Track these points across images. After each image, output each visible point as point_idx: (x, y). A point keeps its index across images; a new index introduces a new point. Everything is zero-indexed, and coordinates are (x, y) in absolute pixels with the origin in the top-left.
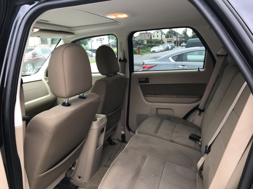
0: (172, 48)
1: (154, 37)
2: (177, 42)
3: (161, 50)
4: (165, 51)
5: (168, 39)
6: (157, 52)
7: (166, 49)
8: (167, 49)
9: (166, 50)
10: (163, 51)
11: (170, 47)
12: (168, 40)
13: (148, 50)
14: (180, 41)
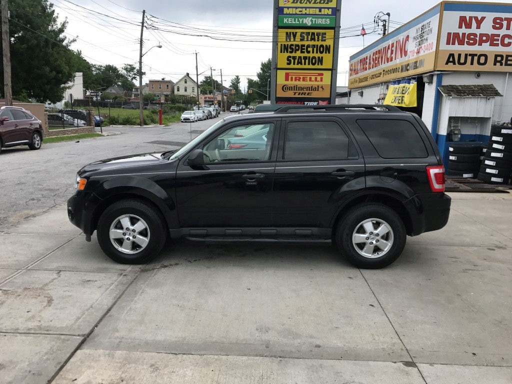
0: (216, 114)
1: (178, 90)
2: (223, 103)
3: (199, 117)
4: (205, 119)
5: (206, 96)
6: (193, 122)
7: (207, 117)
8: (209, 117)
9: (207, 119)
10: (202, 120)
11: (214, 113)
12: (205, 98)
13: (174, 117)
14: (228, 101)
